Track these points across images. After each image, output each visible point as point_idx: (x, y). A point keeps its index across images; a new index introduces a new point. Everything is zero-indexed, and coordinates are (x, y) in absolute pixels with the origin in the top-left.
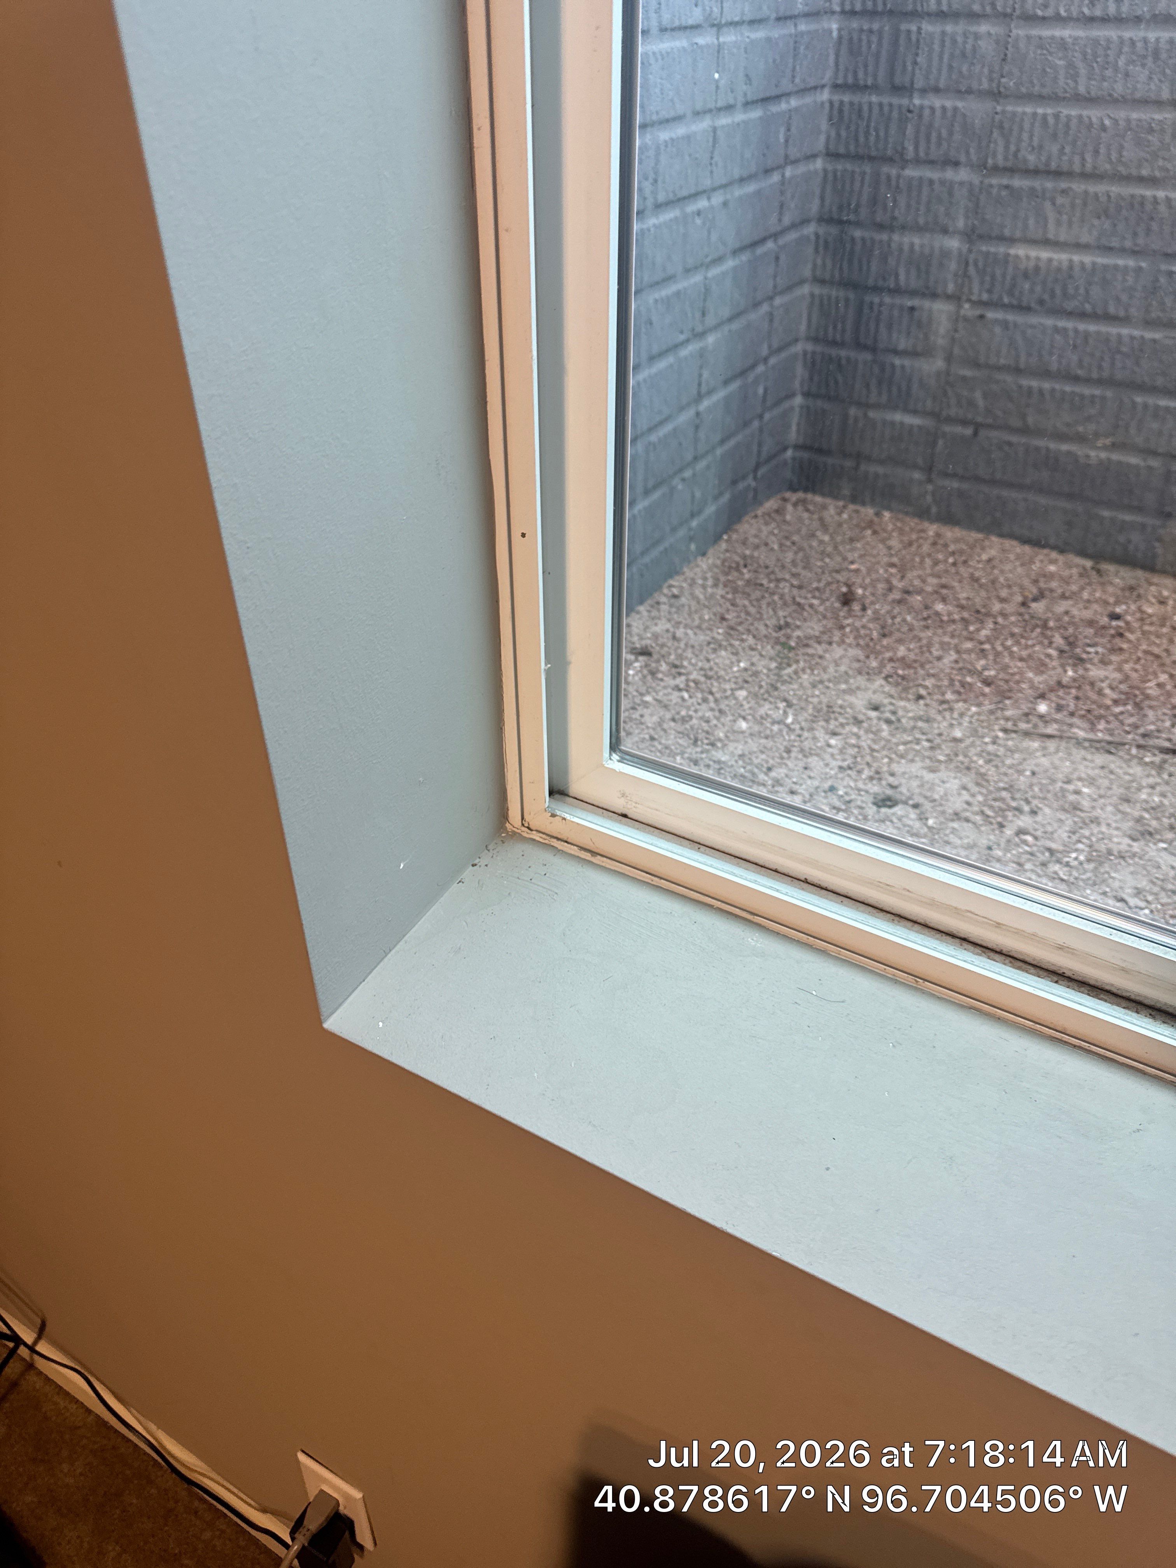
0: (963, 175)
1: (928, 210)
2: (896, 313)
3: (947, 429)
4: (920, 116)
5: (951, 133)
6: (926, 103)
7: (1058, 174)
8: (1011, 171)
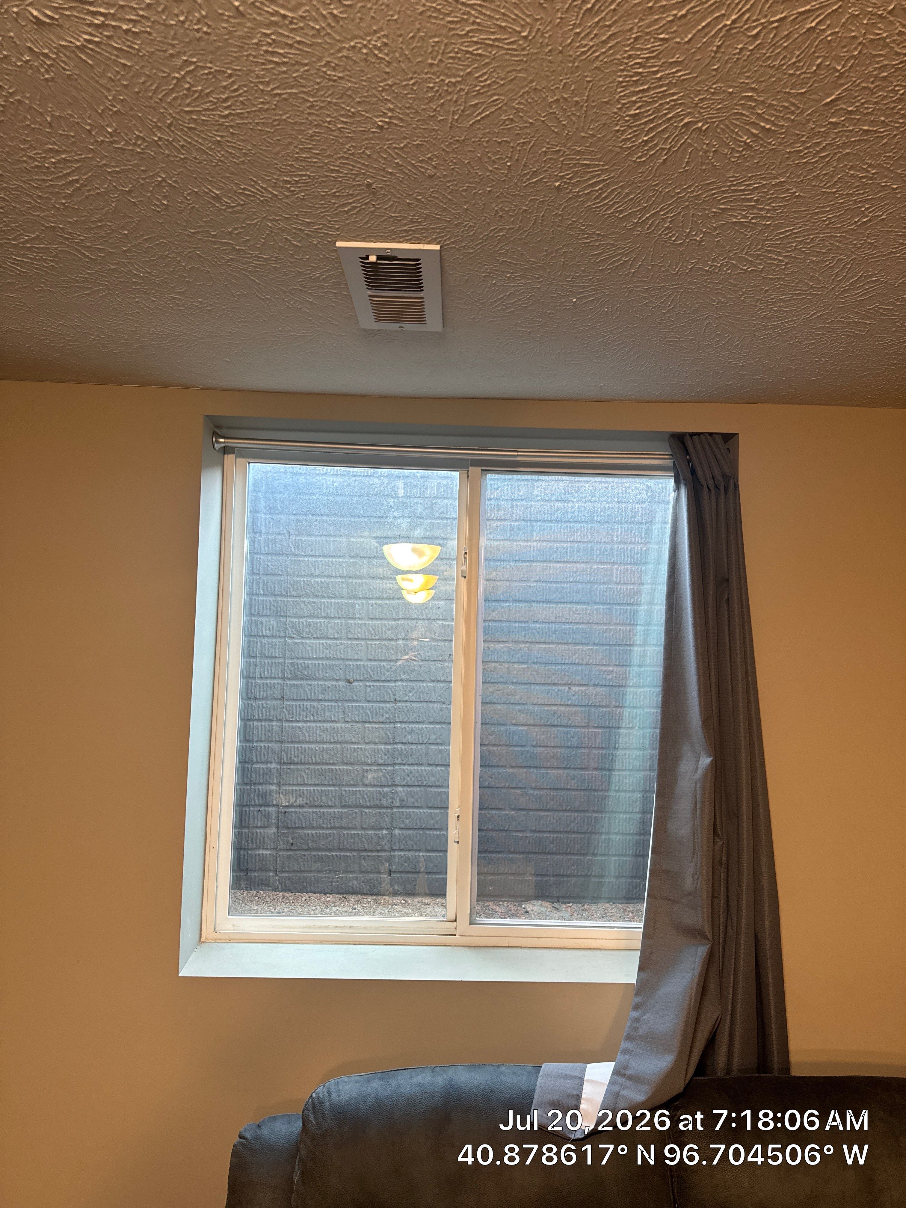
0: (273, 766)
1: (263, 777)
3: (280, 853)
5: (268, 754)
6: (258, 745)
7: (305, 764)
8: (290, 764)
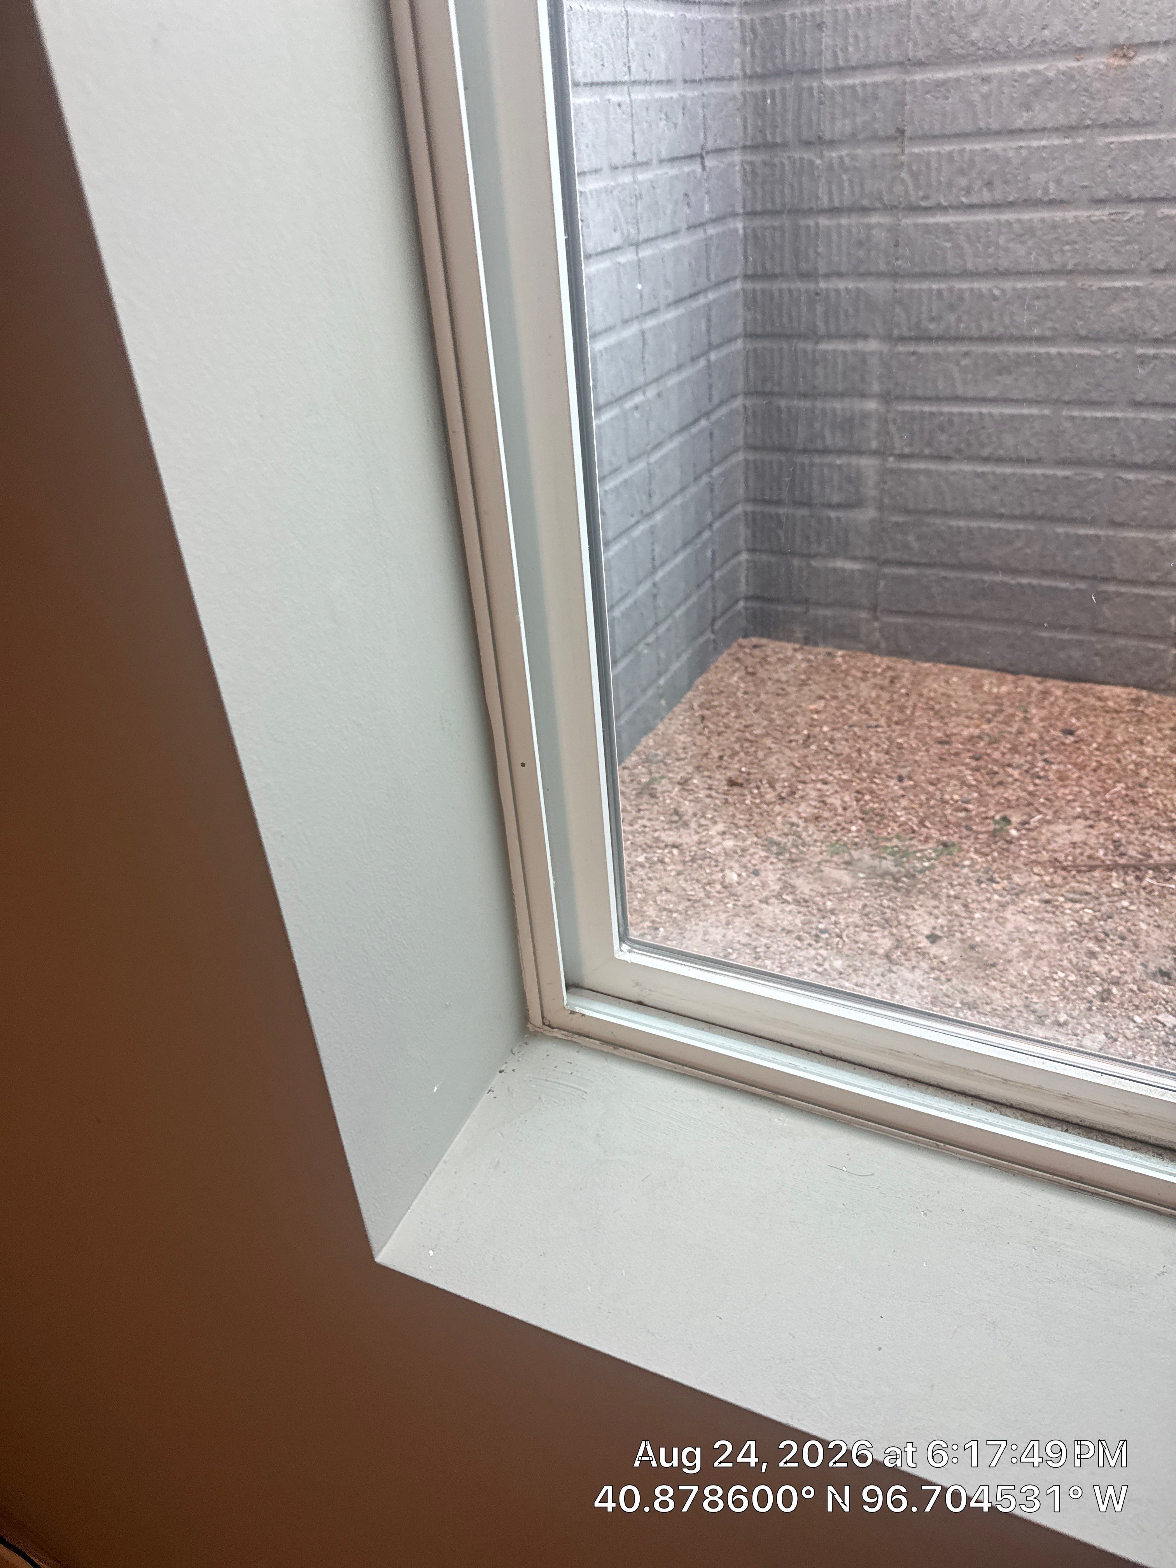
1: (845, 378)
2: (826, 471)
3: (886, 570)
4: (827, 297)
5: (857, 311)
6: (831, 285)
7: (958, 339)
